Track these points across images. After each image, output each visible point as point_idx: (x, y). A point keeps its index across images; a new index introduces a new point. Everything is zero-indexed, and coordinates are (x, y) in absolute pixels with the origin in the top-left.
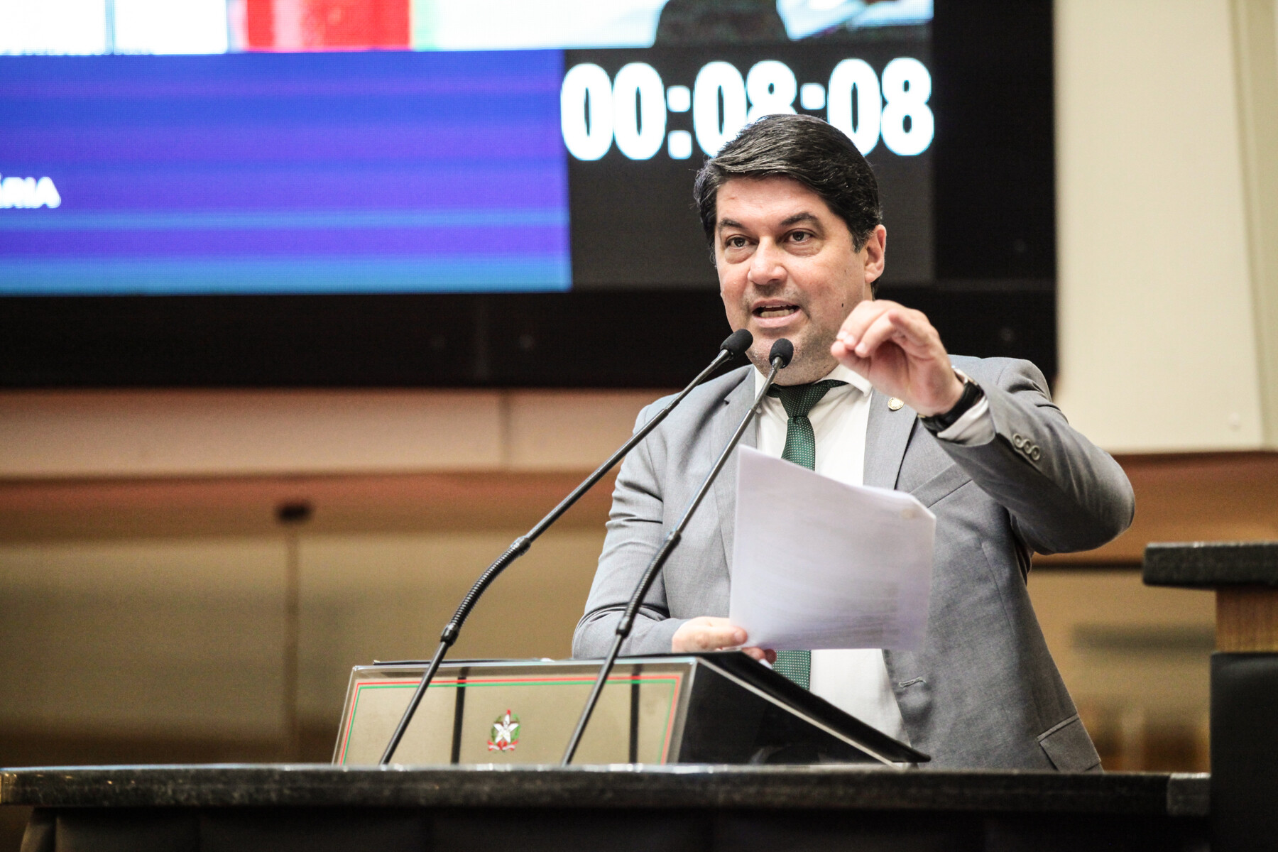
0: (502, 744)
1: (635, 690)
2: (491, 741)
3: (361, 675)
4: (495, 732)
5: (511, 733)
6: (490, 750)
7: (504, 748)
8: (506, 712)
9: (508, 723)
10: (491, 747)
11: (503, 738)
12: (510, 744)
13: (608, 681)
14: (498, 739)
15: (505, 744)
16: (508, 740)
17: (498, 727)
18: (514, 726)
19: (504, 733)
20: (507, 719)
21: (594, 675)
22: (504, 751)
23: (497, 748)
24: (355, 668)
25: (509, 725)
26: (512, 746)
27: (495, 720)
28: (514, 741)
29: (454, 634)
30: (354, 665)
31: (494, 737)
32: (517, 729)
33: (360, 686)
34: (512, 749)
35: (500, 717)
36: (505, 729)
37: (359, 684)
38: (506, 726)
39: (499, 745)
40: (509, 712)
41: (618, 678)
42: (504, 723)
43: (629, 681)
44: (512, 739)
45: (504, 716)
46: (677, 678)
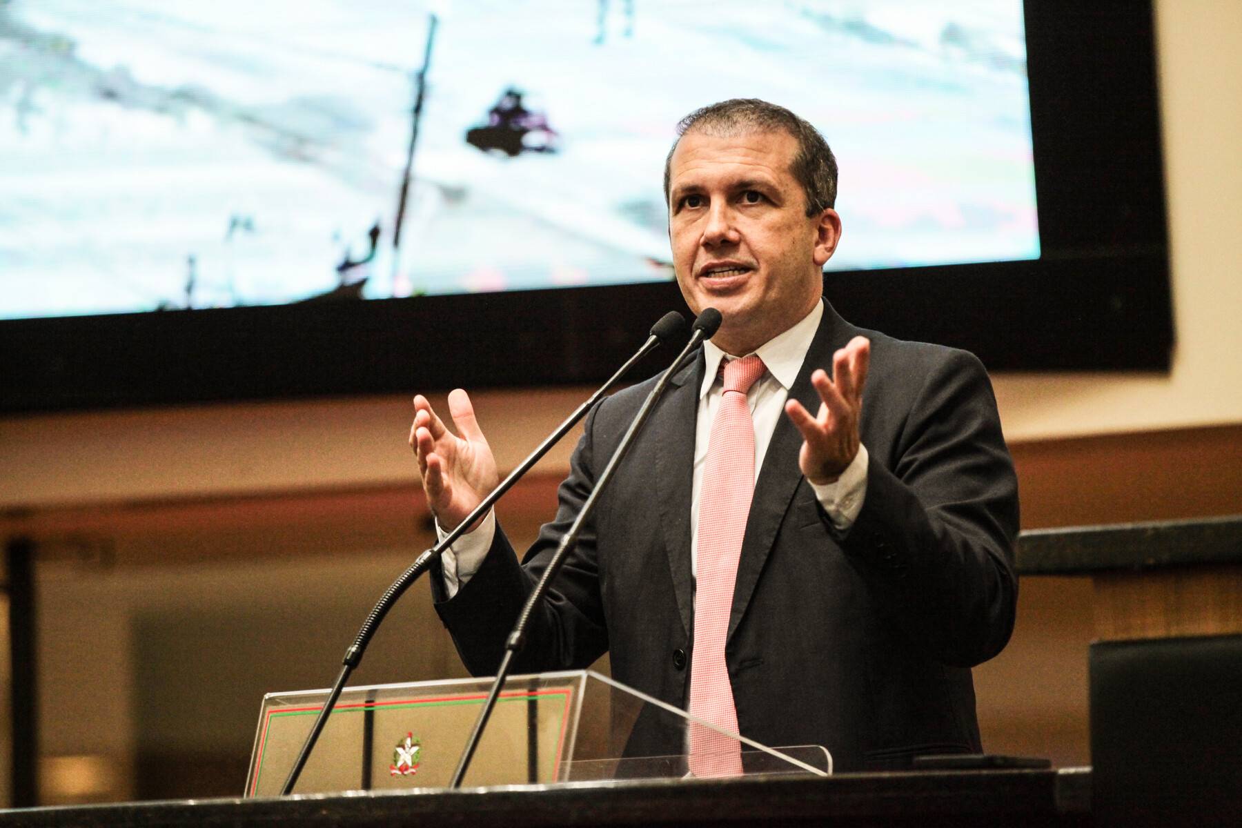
0: (404, 769)
1: (533, 707)
2: (394, 766)
3: (272, 701)
4: (397, 755)
5: (412, 756)
6: (392, 775)
7: (406, 773)
8: (406, 735)
9: (410, 746)
10: (394, 771)
11: (405, 762)
12: (411, 768)
13: (499, 699)
14: (400, 764)
15: (407, 769)
16: (410, 763)
17: (400, 750)
18: (415, 749)
19: (406, 756)
20: (408, 742)
21: (485, 693)
22: (405, 775)
23: (399, 773)
24: (267, 696)
25: (410, 748)
26: (414, 770)
27: (397, 744)
28: (415, 765)
29: (357, 657)
30: (265, 693)
31: (396, 762)
32: (417, 752)
33: (271, 715)
34: (413, 773)
35: (402, 741)
36: (406, 753)
37: (270, 712)
38: (407, 749)
39: (401, 769)
40: (410, 735)
41: (513, 695)
42: (406, 746)
43: (526, 697)
44: (413, 763)
45: (406, 739)
46: (567, 692)
